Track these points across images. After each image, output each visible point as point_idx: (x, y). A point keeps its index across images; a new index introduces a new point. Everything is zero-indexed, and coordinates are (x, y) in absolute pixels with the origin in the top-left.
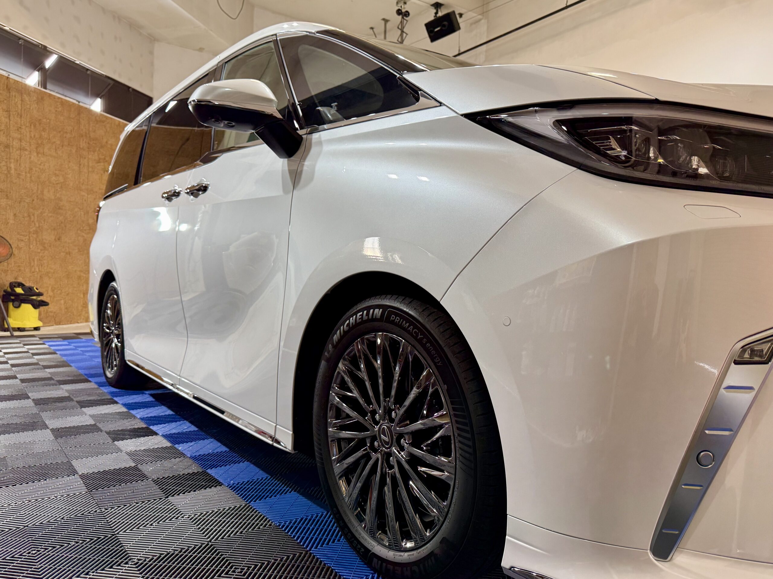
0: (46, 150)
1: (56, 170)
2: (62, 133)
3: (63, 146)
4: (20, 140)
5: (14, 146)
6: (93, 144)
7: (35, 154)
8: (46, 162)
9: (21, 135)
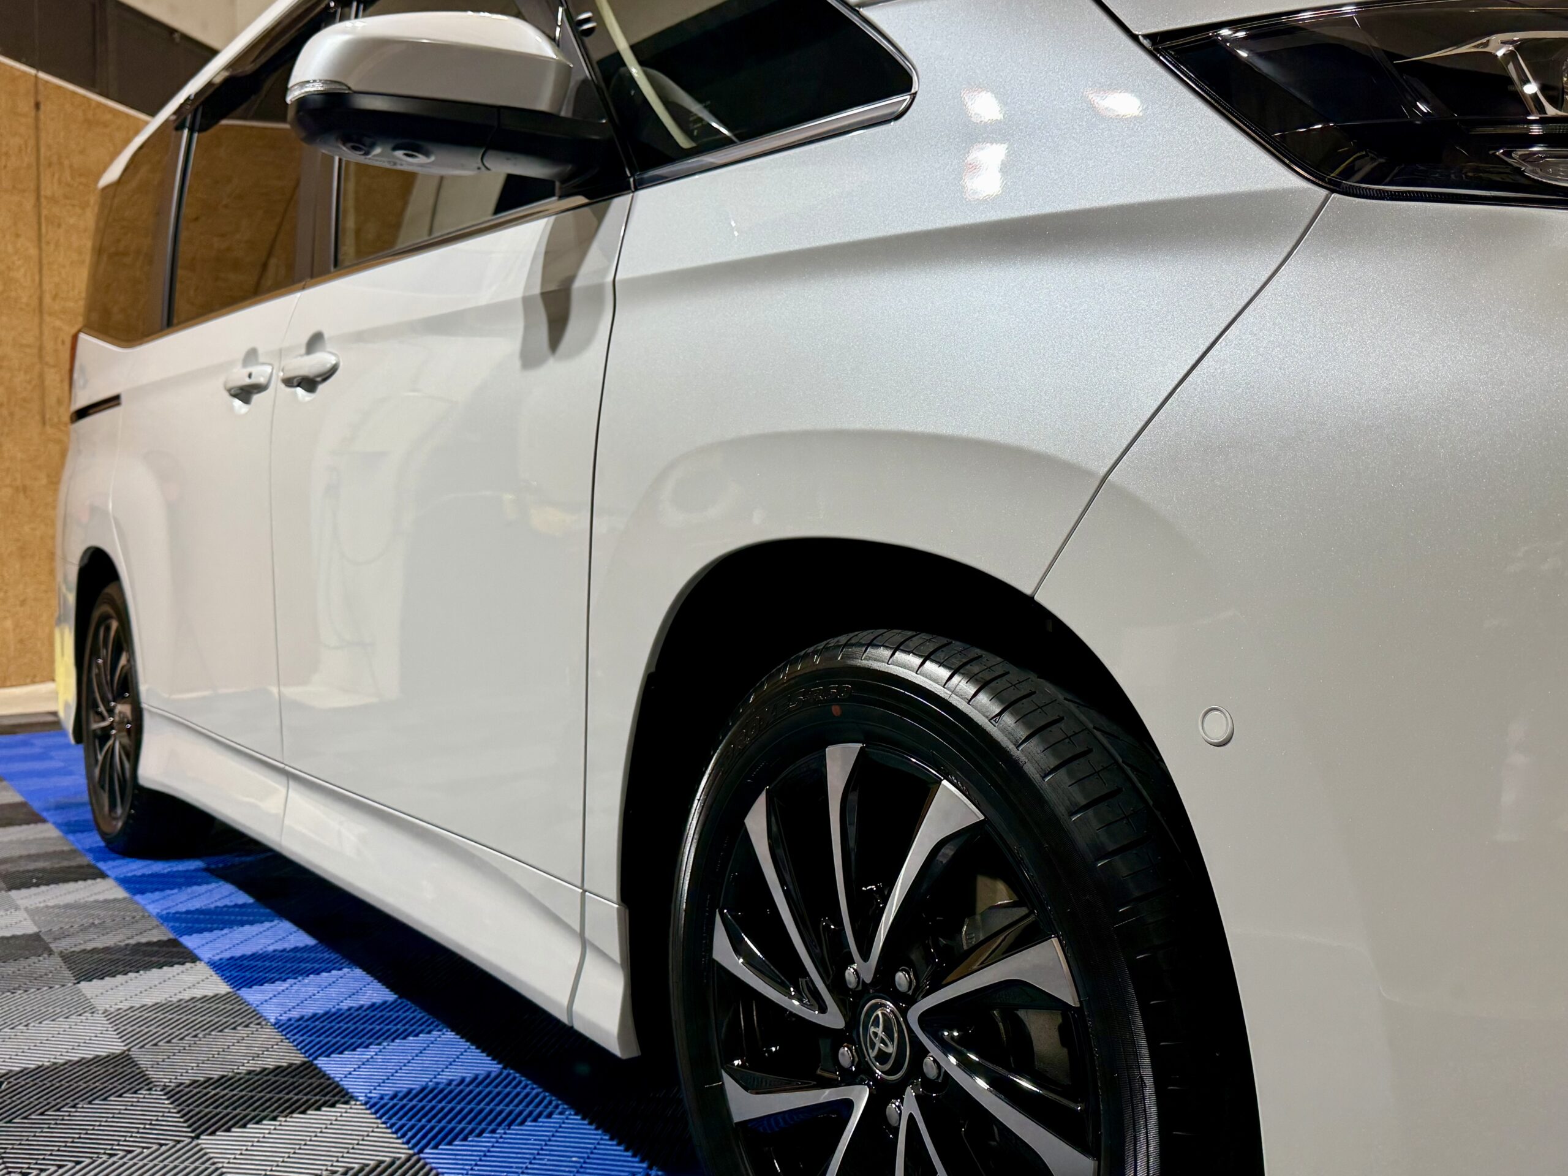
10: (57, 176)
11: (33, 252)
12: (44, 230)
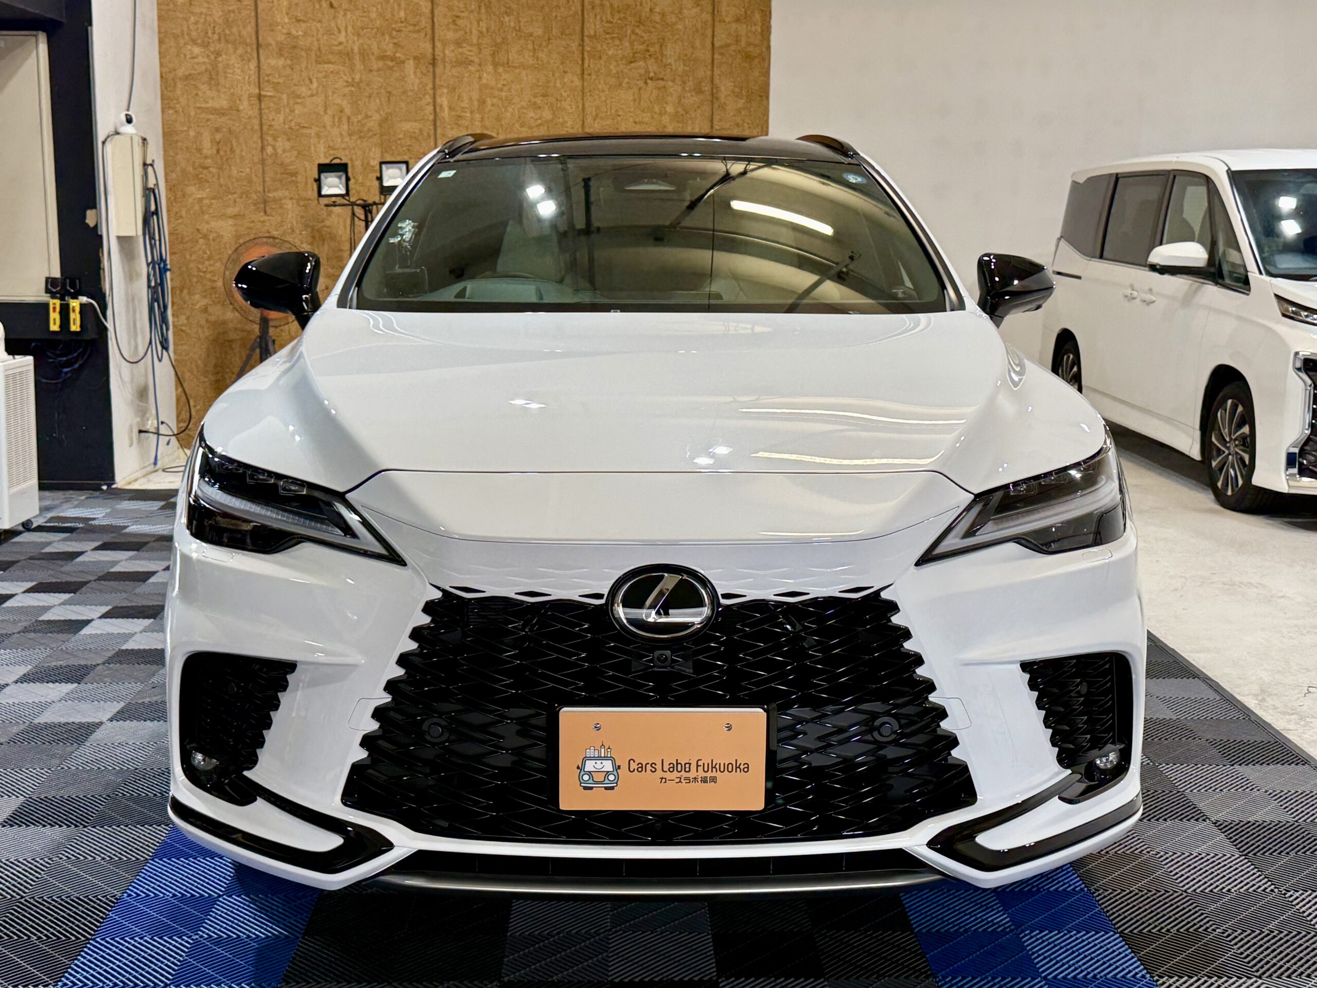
0: (513, 55)
1: (535, 97)
2: (547, 9)
3: (549, 39)
4: (458, 44)
5: (447, 59)
6: (619, 22)
7: (490, 68)
8: (512, 82)
9: (461, 33)
10: (598, 17)
11: (577, 82)
12: (586, 65)
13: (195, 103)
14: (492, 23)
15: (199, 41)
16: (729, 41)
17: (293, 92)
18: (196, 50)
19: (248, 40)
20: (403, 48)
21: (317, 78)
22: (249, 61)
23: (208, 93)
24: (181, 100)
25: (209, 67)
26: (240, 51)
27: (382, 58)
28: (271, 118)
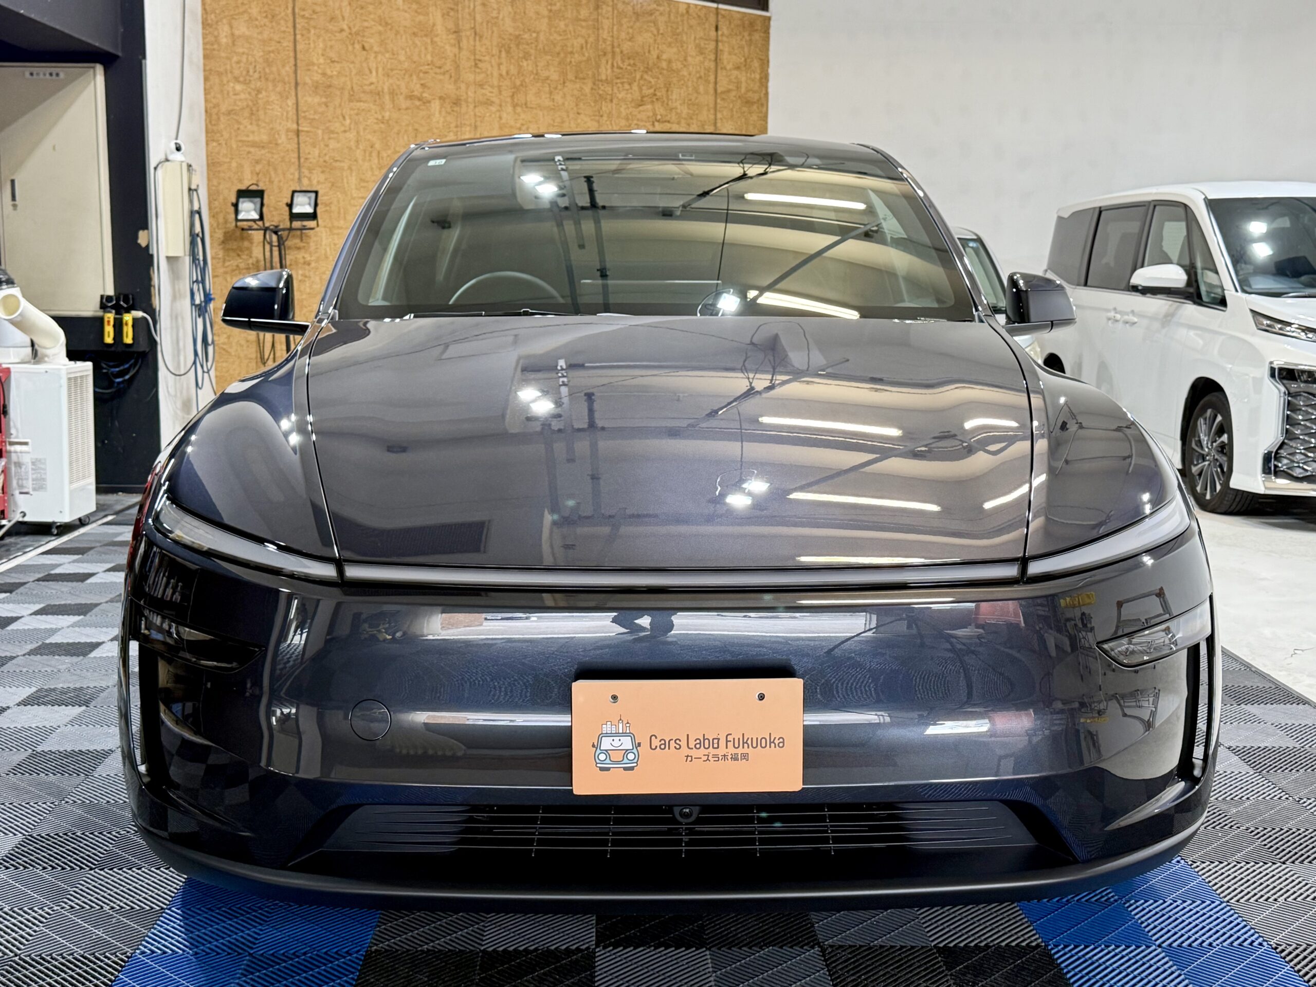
0: (531, 97)
2: (562, 55)
3: (564, 83)
4: (480, 85)
5: (470, 100)
6: (629, 68)
7: (510, 109)
9: (483, 76)
13: (236, 136)
14: (512, 67)
15: (241, 79)
16: (731, 87)
17: (327, 128)
18: (239, 87)
19: (286, 79)
20: (429, 88)
21: (350, 115)
22: (287, 98)
23: (249, 127)
24: (224, 133)
25: (250, 103)
26: (278, 89)
27: (410, 97)
28: (307, 151)
